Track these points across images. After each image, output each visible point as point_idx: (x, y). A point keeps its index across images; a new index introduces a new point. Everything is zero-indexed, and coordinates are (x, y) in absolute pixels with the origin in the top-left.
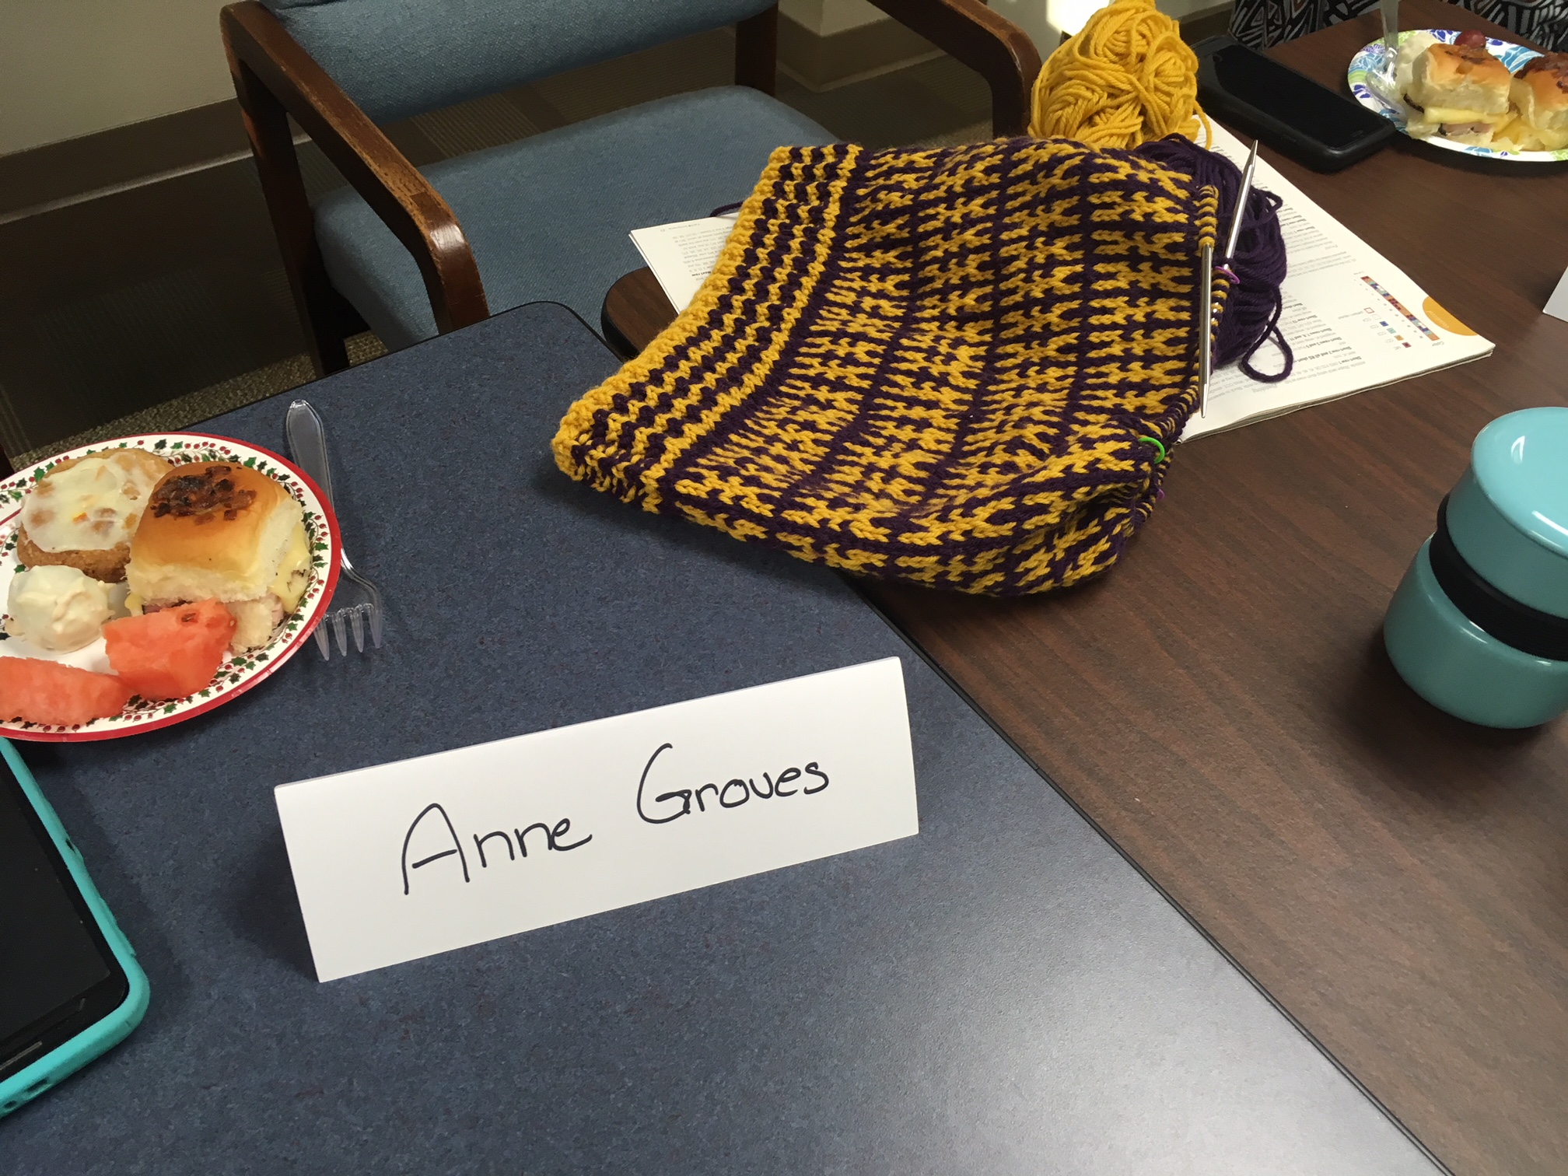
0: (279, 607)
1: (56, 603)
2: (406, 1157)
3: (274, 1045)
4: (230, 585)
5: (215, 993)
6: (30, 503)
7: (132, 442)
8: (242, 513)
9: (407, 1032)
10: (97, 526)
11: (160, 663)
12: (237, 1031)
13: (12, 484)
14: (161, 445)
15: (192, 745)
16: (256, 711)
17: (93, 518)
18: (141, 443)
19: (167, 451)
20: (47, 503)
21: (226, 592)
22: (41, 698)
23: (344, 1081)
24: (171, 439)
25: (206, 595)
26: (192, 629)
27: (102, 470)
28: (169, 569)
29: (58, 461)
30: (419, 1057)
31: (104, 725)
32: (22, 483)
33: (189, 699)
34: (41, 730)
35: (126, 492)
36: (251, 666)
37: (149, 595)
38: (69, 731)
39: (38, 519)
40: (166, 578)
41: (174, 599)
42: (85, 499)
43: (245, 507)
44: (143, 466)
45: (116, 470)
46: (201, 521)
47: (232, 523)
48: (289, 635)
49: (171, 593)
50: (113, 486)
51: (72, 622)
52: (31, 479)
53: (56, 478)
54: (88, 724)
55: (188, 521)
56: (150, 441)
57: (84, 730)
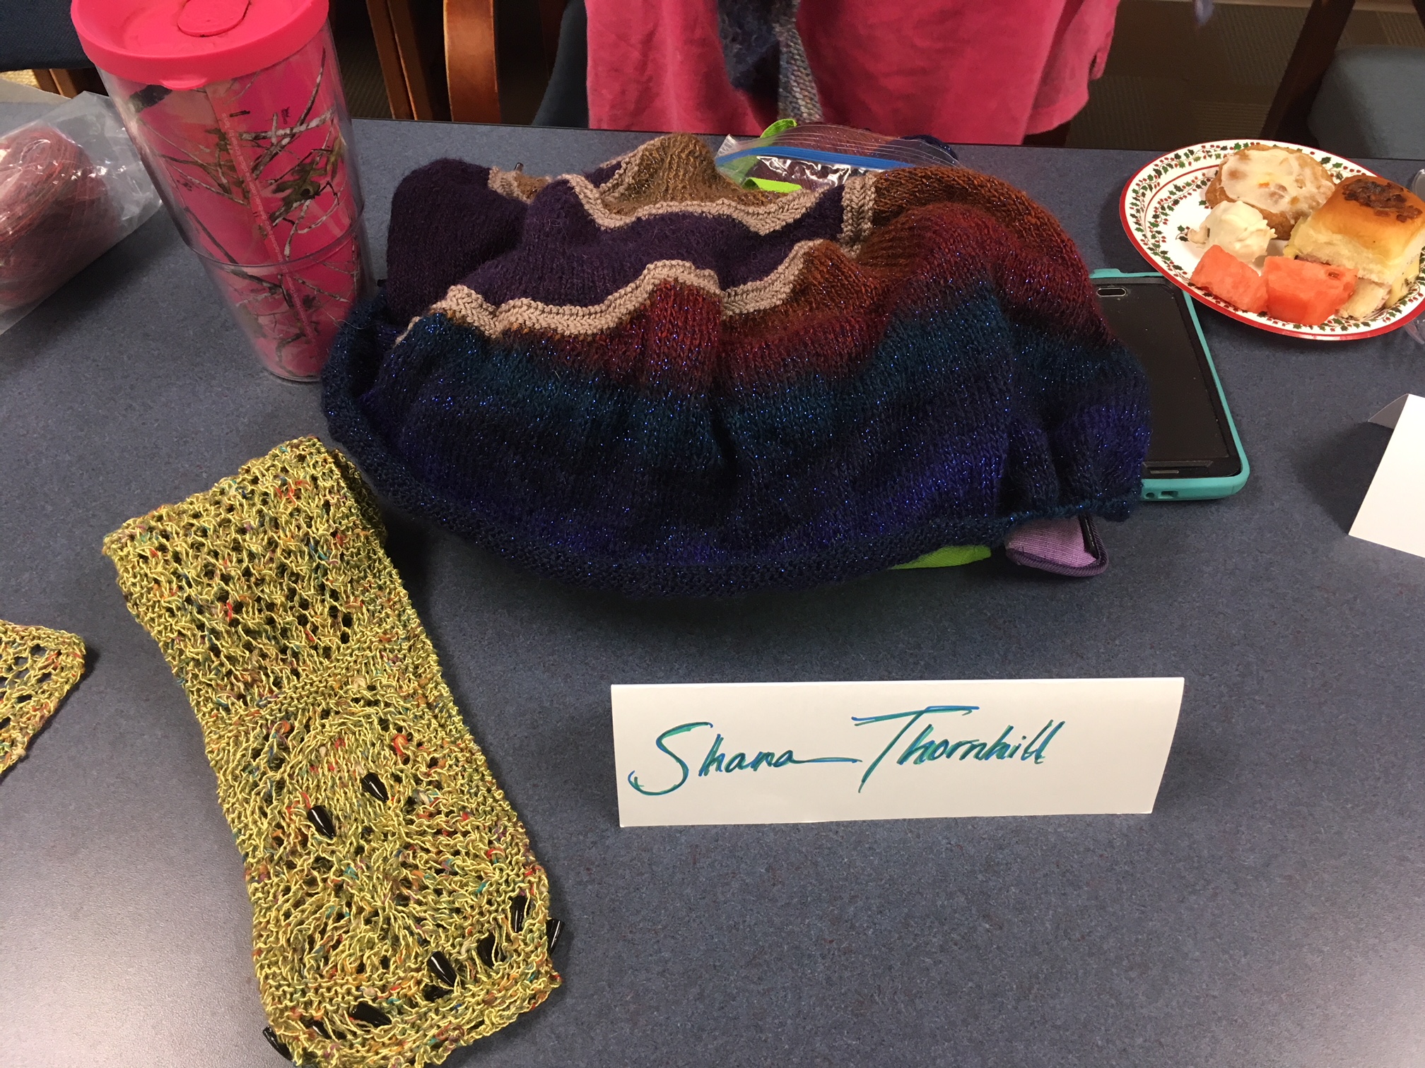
0: (1387, 297)
1: (1246, 229)
2: (1382, 659)
3: (1309, 552)
4: (1372, 266)
5: (1277, 505)
6: (1232, 163)
7: (1307, 150)
8: (1409, 221)
9: (1401, 593)
10: (1273, 194)
11: (1305, 295)
12: (1287, 532)
13: (1218, 147)
14: (1326, 160)
15: (1294, 358)
16: (1342, 357)
17: (1272, 189)
18: (1312, 153)
19: (1328, 166)
20: (1243, 167)
21: (1364, 269)
22: (1229, 281)
23: (1351, 596)
24: (1335, 159)
25: (1349, 265)
26: (1335, 282)
27: (1285, 160)
28: (1337, 238)
29: (1252, 144)
30: (1406, 610)
31: (1252, 316)
32: (1224, 148)
33: (1311, 327)
34: (1214, 301)
35: (1297, 181)
36: (1357, 326)
37: (1308, 250)
38: (1231, 309)
39: (1234, 175)
40: (1329, 244)
41: (1324, 259)
42: (1270, 174)
43: (1412, 218)
44: (1313, 168)
45: (1295, 165)
46: (1379, 214)
47: (1402, 224)
48: (1388, 319)
49: (1324, 255)
50: (1291, 173)
51: (1247, 246)
52: (1231, 148)
53: (1253, 153)
54: (1244, 311)
55: (1369, 211)
56: (1320, 155)
57: (1240, 313)
